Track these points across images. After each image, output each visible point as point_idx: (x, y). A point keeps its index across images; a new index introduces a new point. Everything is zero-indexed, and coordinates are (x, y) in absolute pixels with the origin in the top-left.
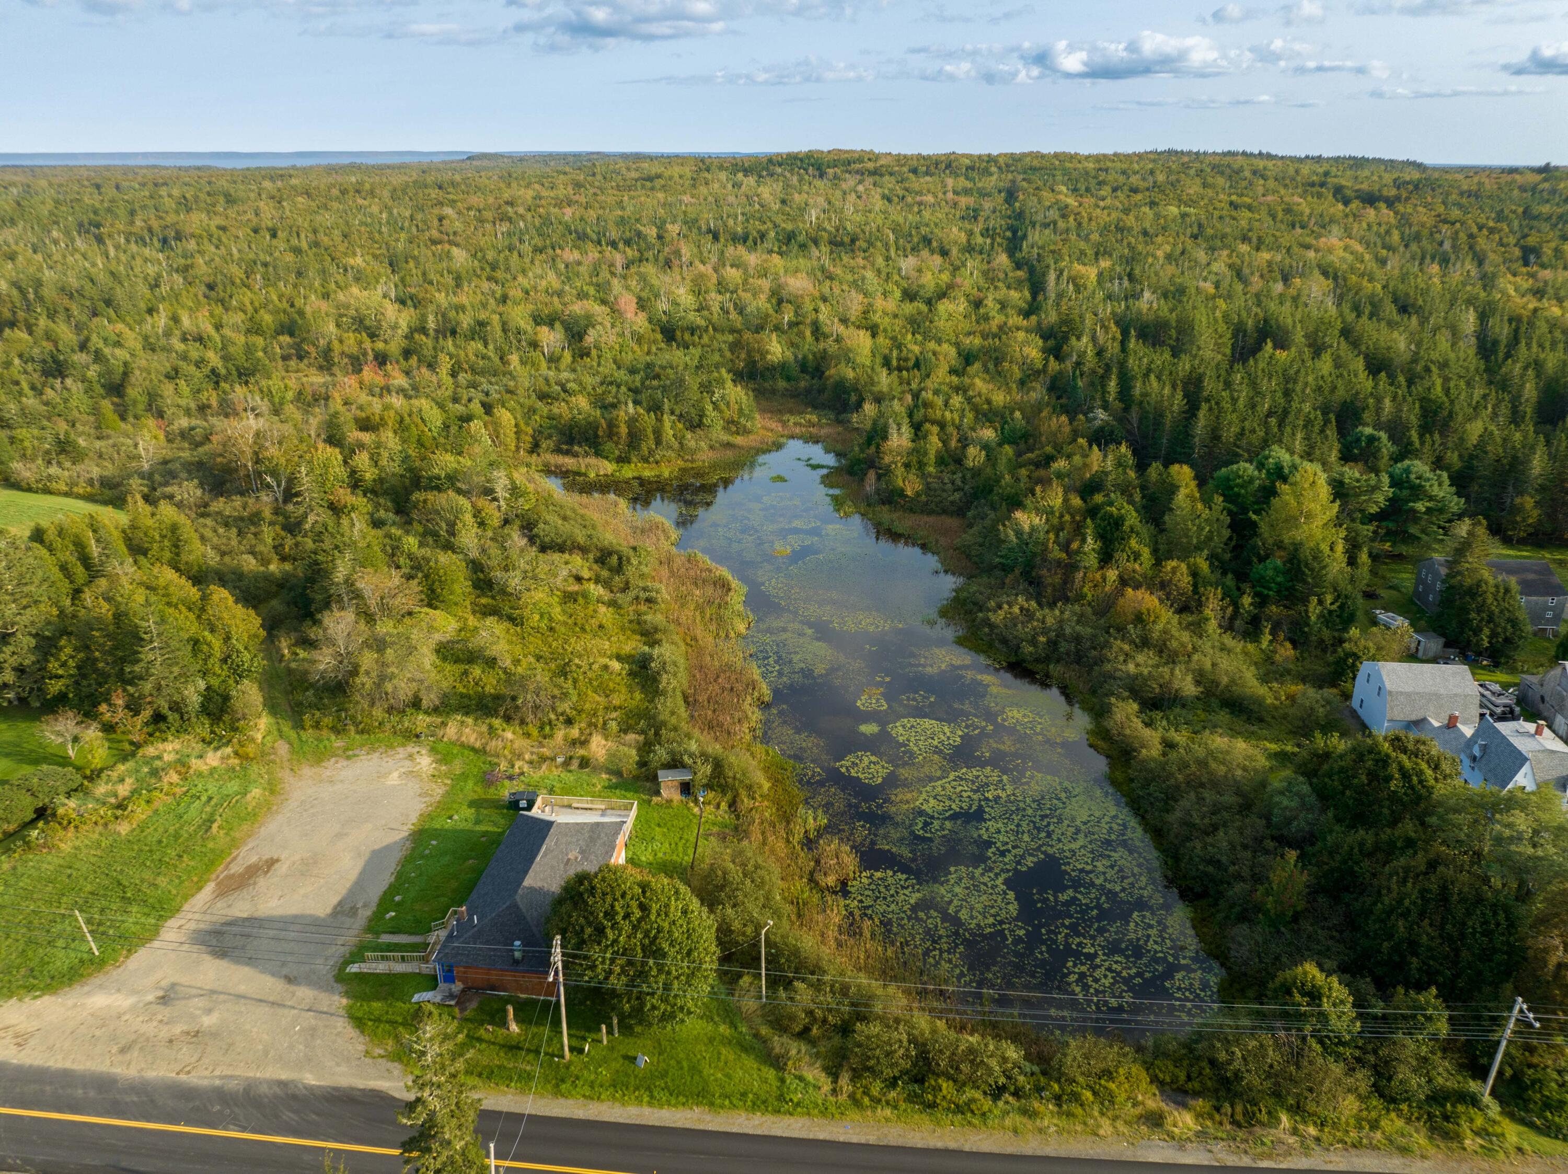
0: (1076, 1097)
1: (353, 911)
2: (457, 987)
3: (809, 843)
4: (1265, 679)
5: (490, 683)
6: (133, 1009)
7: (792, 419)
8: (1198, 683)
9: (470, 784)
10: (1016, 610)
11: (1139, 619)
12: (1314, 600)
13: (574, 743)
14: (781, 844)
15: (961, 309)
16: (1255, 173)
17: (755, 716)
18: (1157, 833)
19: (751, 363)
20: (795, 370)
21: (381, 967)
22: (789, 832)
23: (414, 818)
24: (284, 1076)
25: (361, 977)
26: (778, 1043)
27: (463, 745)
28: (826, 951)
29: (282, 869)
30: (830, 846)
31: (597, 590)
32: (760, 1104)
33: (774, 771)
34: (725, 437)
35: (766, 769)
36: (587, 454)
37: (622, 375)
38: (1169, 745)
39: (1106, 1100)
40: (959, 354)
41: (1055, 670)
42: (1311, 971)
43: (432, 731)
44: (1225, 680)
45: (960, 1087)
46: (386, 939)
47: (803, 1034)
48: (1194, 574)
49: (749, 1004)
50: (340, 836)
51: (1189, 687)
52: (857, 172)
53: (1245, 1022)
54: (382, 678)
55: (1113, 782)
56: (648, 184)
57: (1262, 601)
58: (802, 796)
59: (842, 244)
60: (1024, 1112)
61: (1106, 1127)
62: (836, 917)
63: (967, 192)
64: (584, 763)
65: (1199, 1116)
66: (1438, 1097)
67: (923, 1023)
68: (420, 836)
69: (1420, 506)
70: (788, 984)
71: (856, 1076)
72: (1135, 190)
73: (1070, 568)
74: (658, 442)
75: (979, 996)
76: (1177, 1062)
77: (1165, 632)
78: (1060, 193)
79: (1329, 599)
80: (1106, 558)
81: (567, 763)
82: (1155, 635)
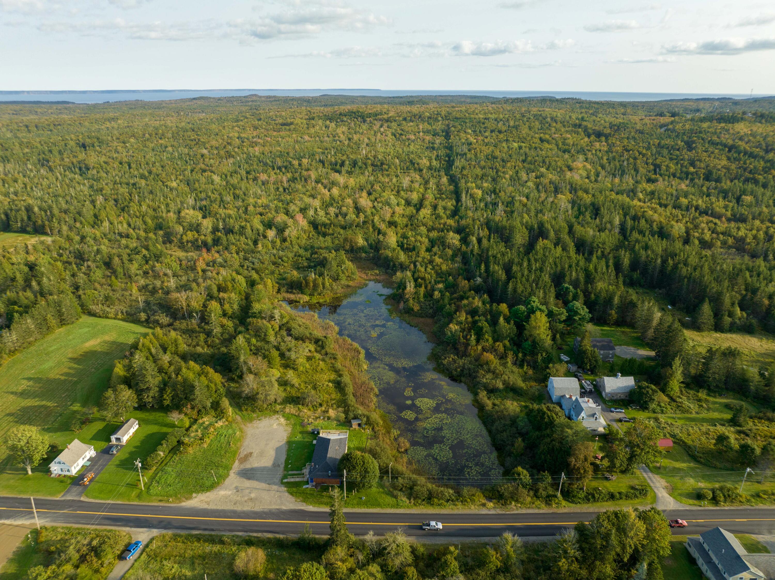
0: (466, 501)
1: (279, 466)
2: (314, 483)
3: (396, 439)
4: (524, 381)
5: (294, 393)
6: (232, 494)
7: (370, 273)
8: (503, 384)
9: (298, 427)
10: (451, 359)
11: (487, 363)
12: (540, 355)
13: (324, 412)
14: (388, 441)
15: (429, 212)
16: (552, 118)
17: (375, 399)
18: (490, 432)
19: (352, 247)
20: (368, 249)
21: (292, 480)
22: (390, 436)
23: (285, 438)
24: (277, 507)
25: (287, 483)
26: (395, 492)
27: (292, 414)
28: (404, 469)
29: (255, 455)
30: (401, 440)
31: (318, 356)
32: (393, 507)
33: (382, 417)
34: (347, 283)
35: (381, 417)
36: (298, 293)
37: (302, 252)
38: (494, 405)
39: (473, 501)
40: (429, 240)
41: (463, 379)
42: (520, 469)
43: (283, 410)
44: (511, 383)
45: (439, 500)
46: (290, 472)
47: (401, 490)
48: (505, 347)
49: (387, 484)
50: (267, 444)
51: (500, 385)
52: (380, 120)
53: (505, 481)
54: (266, 395)
55: (479, 417)
56: (288, 127)
57: (525, 355)
58: (392, 425)
59: (376, 166)
60: (454, 505)
61: (473, 507)
62: (405, 459)
63: (428, 132)
64: (329, 418)
65: (494, 503)
66: (548, 496)
67: (430, 486)
68: (289, 443)
69: (576, 318)
70: (397, 478)
71: (415, 499)
72: (500, 132)
73: (467, 345)
74: (324, 287)
75: (443, 479)
76: (490, 491)
77: (495, 367)
78: (468, 133)
79: (544, 354)
80: (478, 341)
81: (324, 419)
82: (492, 368)
